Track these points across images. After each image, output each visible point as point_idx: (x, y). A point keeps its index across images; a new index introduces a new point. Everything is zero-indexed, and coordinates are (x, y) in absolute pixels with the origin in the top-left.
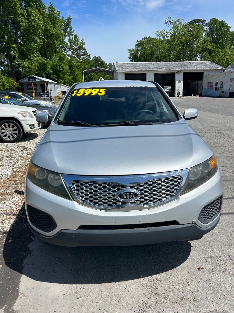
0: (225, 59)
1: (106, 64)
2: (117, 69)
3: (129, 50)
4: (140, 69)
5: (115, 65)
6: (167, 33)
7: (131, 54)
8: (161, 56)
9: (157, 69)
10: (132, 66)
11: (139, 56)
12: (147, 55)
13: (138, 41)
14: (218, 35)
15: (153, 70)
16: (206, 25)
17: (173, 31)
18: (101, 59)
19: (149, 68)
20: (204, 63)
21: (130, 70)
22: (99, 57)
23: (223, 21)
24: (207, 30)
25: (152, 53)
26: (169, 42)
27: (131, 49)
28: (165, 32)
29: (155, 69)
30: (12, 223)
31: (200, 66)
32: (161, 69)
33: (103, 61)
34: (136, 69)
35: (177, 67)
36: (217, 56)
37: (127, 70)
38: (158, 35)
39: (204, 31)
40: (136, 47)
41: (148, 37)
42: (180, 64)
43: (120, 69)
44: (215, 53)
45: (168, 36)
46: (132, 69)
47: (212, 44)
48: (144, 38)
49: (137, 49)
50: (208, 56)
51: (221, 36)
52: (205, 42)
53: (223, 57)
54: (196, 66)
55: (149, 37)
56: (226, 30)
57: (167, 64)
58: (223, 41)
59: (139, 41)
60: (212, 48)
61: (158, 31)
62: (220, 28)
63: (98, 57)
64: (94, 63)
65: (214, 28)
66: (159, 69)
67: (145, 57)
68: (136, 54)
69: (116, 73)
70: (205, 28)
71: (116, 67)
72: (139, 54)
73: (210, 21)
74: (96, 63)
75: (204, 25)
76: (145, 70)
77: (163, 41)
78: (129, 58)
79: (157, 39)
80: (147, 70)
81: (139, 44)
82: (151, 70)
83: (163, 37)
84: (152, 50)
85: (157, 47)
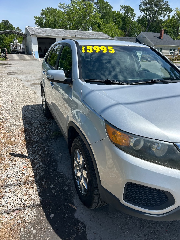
0: (110, 32)
1: (14, 28)
2: (30, 32)
3: (35, 17)
4: (50, 34)
5: (28, 29)
6: (67, 6)
7: (36, 21)
8: (63, 25)
9: (64, 36)
10: (43, 31)
11: (44, 23)
12: (51, 23)
13: (42, 10)
14: (104, 12)
15: (61, 35)
16: (95, 3)
17: (71, 5)
18: (10, 23)
19: (57, 34)
20: (99, 33)
21: (42, 34)
22: (8, 21)
23: (107, 2)
24: (96, 8)
25: (55, 22)
26: (68, 14)
27: (36, 17)
28: (65, 5)
29: (62, 35)
30: (37, 193)
31: (96, 35)
32: (67, 36)
33: (11, 25)
34: (46, 34)
35: (79, 35)
36: (105, 29)
37: (40, 34)
38: (60, 7)
39: (94, 8)
40: (41, 15)
41: (50, 8)
42: (81, 32)
43: (33, 33)
44: (102, 26)
45: (68, 9)
46: (43, 33)
47: (101, 19)
48: (47, 8)
49: (42, 17)
50: (98, 28)
51: (106, 14)
52: (96, 17)
53: (109, 30)
54: (93, 35)
55: (52, 8)
56: (109, 9)
57: (71, 31)
58: (108, 18)
59: (44, 11)
60: (101, 22)
61: (60, 4)
62: (105, 7)
63: (6, 21)
64: (3, 25)
65: (101, 6)
66: (66, 36)
67: (49, 25)
68: (41, 21)
69: (30, 36)
70: (95, 6)
71: (29, 31)
72: (44, 21)
73: (97, 1)
74: (5, 26)
75: (94, 3)
76: (54, 35)
77: (64, 13)
78: (36, 24)
79: (58, 10)
80: (56, 35)
81: (43, 13)
82: (59, 35)
83: (64, 9)
84: (55, 19)
85: (59, 17)
